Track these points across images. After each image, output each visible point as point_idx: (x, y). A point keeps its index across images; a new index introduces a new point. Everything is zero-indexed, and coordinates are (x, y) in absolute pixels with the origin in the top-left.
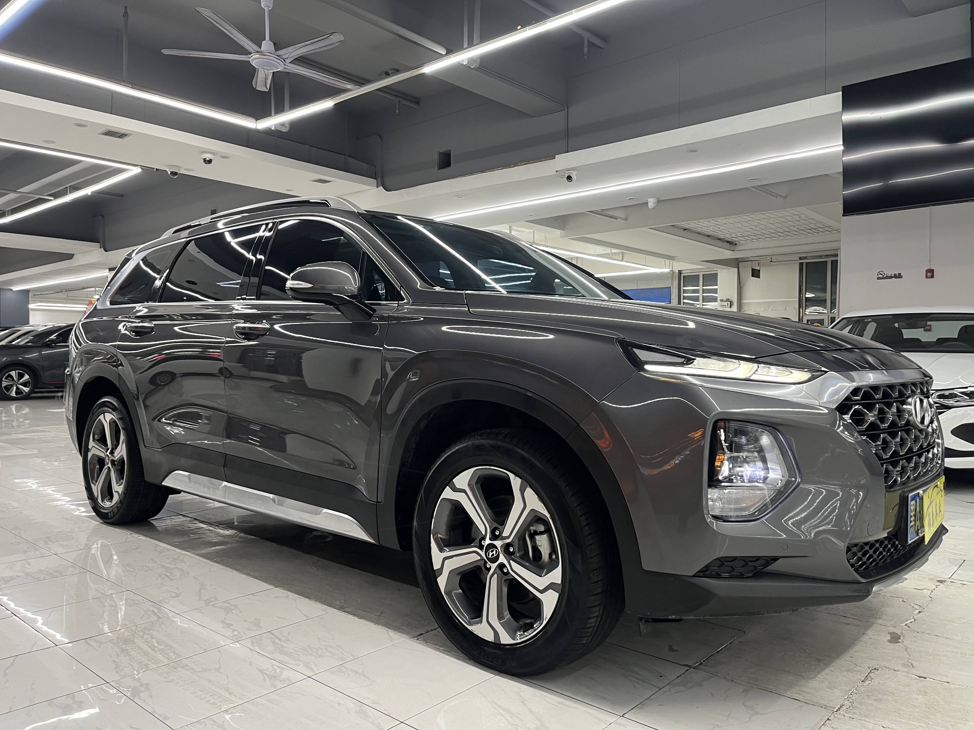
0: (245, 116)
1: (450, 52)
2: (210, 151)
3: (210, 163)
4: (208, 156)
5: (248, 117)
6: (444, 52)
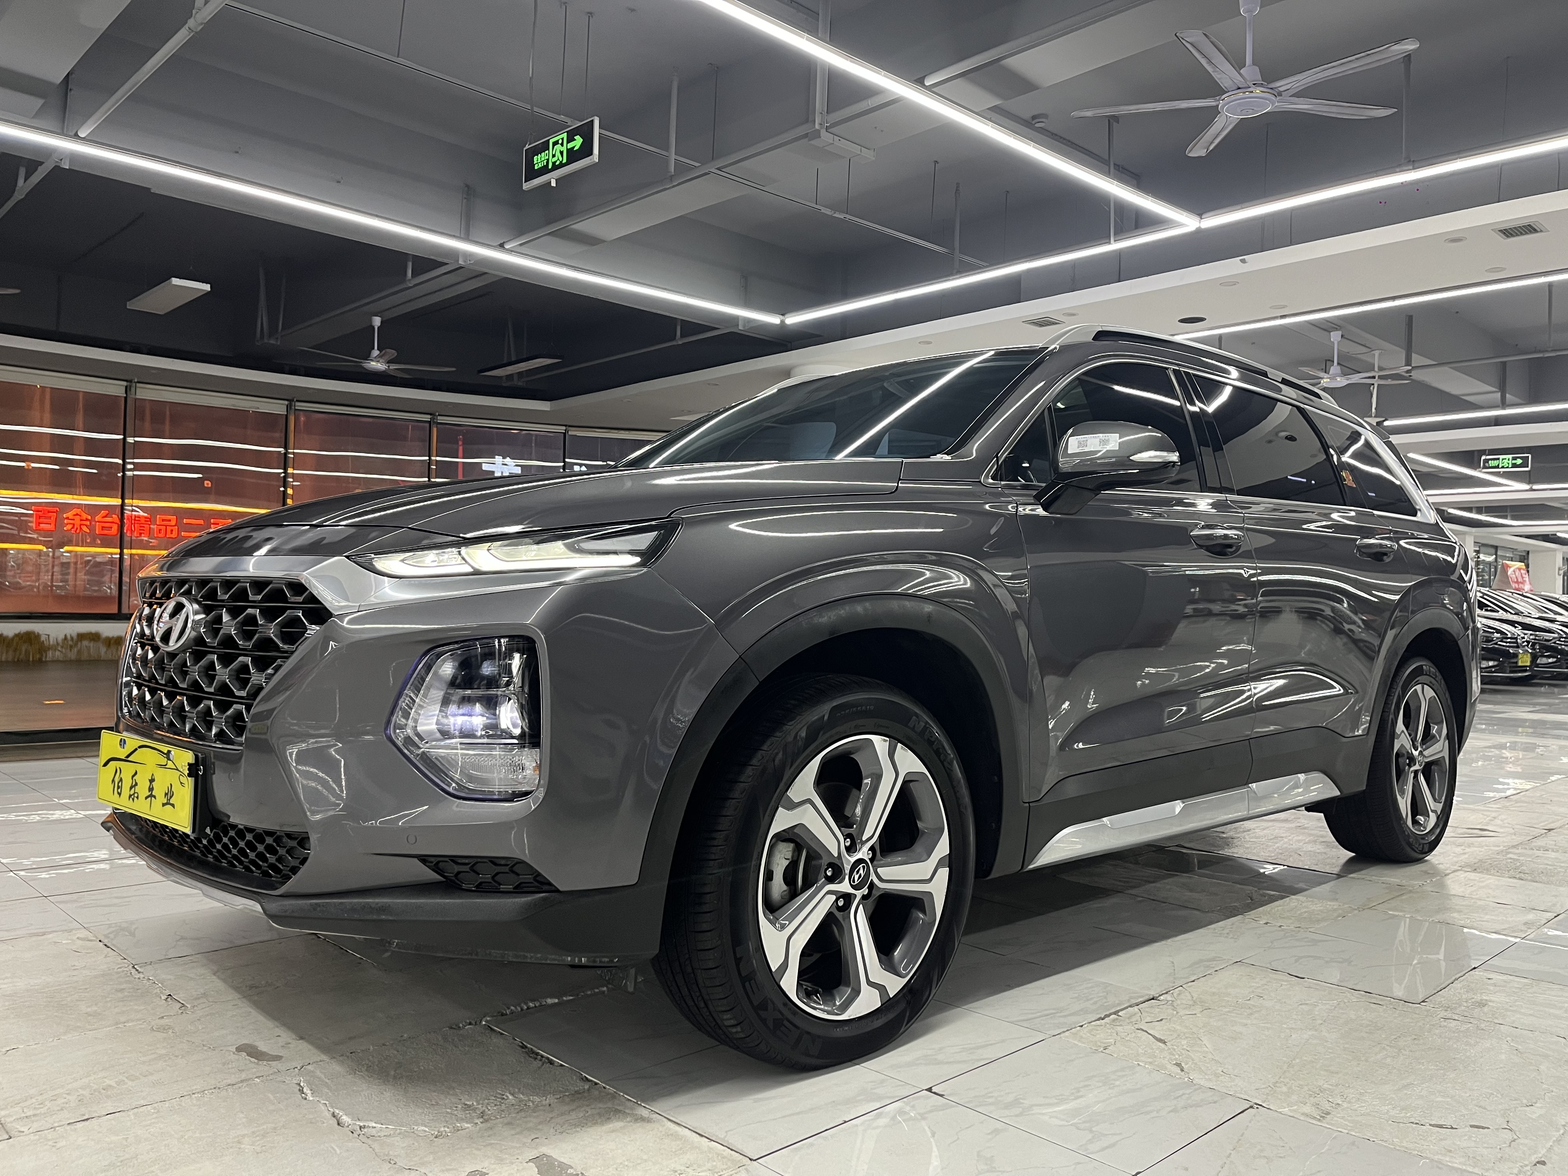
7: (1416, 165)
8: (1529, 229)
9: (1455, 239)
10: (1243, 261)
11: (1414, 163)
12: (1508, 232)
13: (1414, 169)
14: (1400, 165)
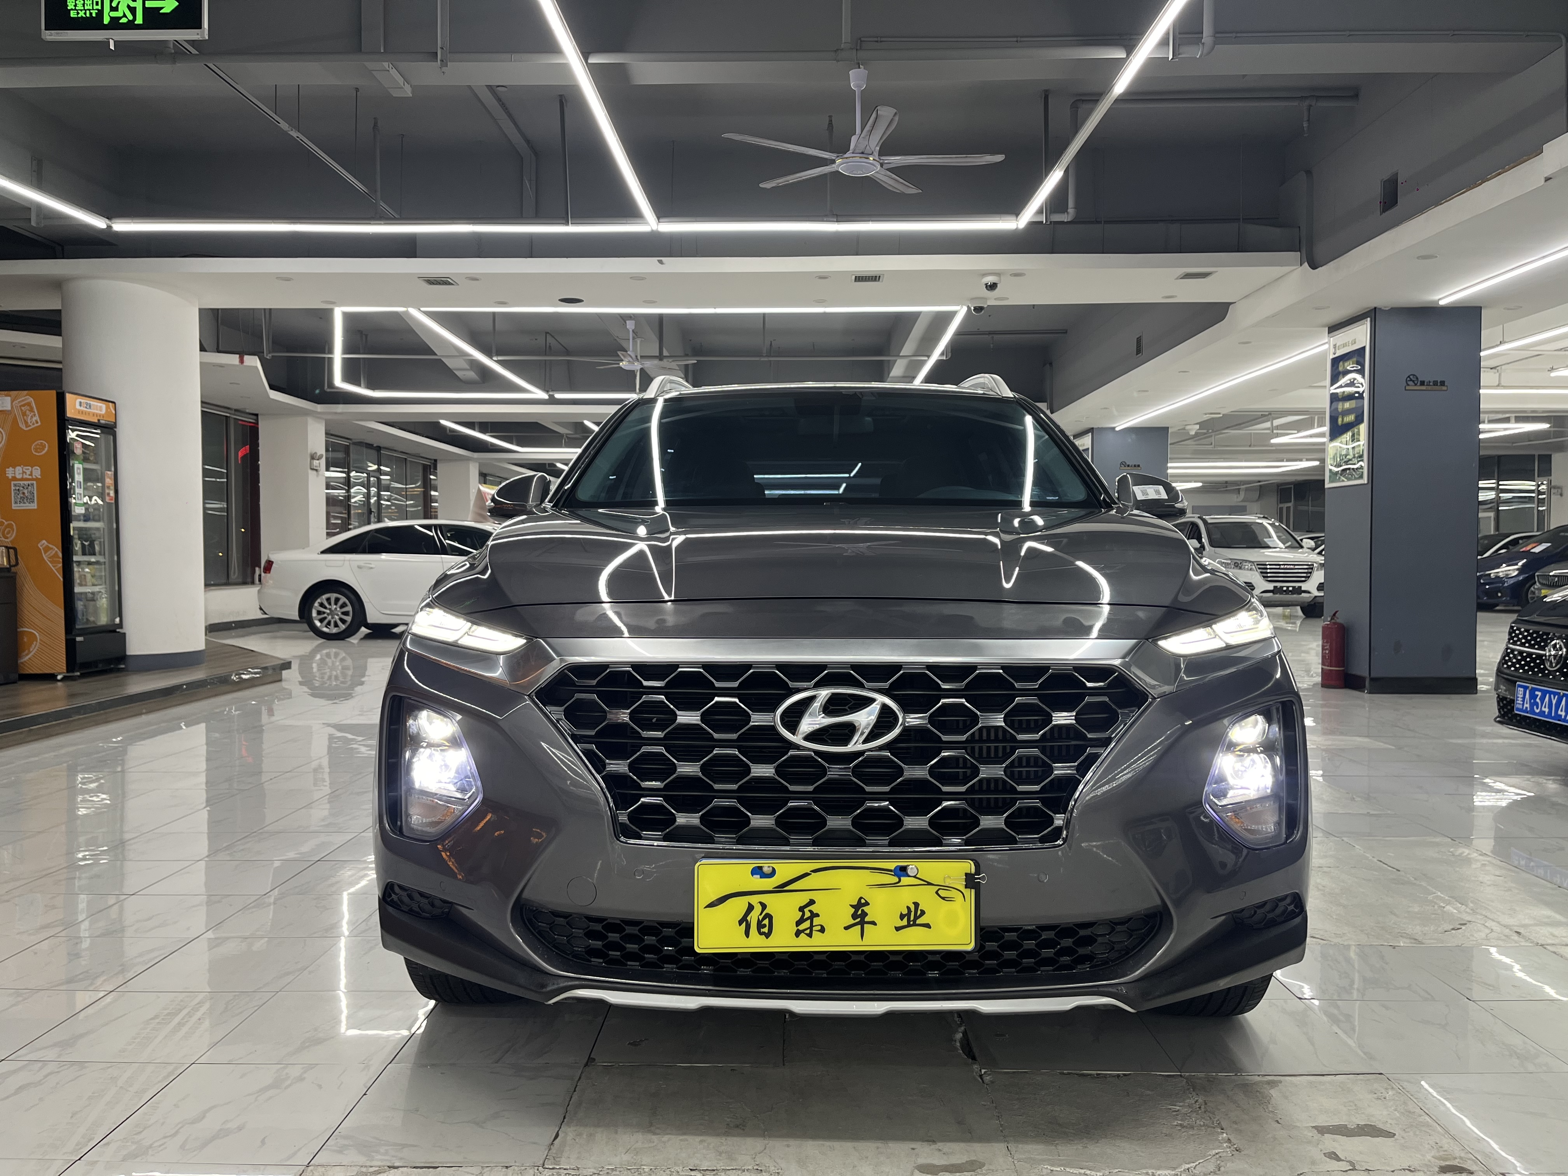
0: (999, 215)
1: (1130, 49)
2: (990, 272)
3: (995, 289)
4: (990, 279)
5: (1002, 215)
6: (1124, 56)
7: (839, 219)
8: (875, 278)
9: (823, 277)
10: (661, 262)
11: (839, 218)
12: (859, 279)
13: (837, 221)
14: (826, 216)
